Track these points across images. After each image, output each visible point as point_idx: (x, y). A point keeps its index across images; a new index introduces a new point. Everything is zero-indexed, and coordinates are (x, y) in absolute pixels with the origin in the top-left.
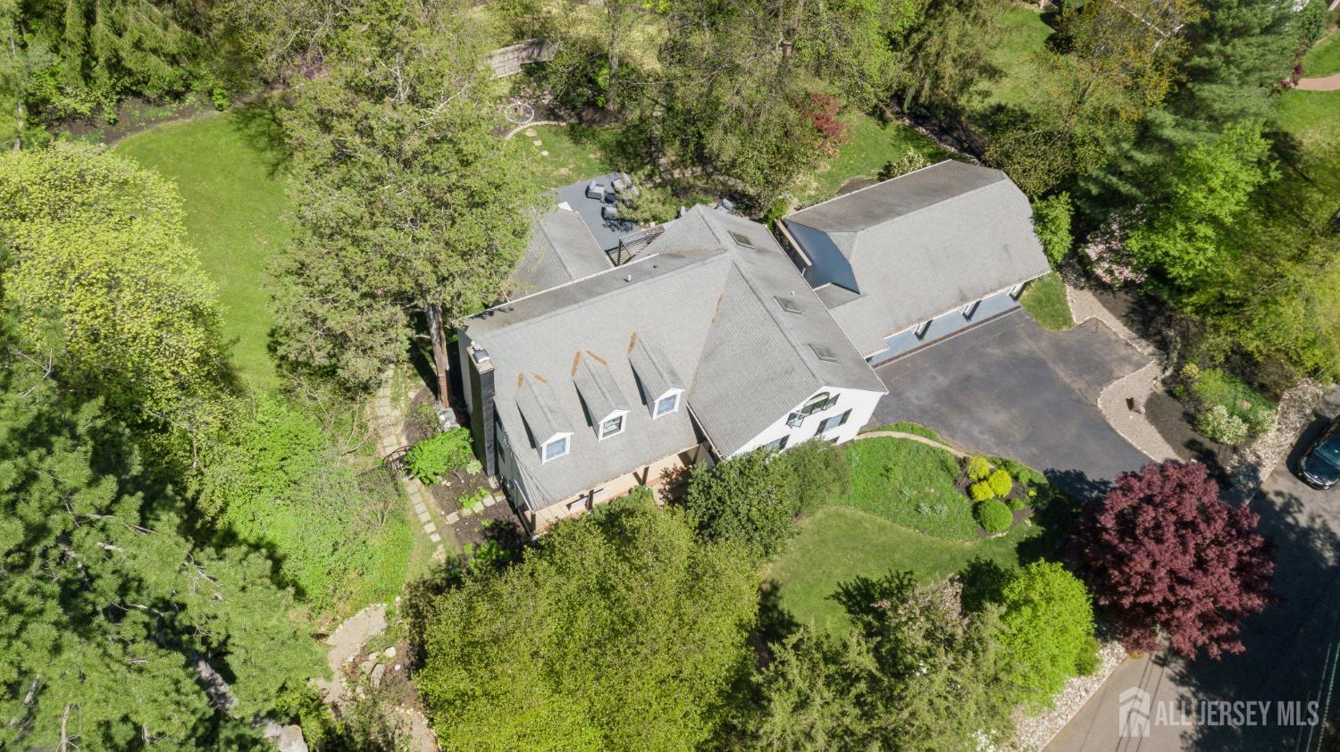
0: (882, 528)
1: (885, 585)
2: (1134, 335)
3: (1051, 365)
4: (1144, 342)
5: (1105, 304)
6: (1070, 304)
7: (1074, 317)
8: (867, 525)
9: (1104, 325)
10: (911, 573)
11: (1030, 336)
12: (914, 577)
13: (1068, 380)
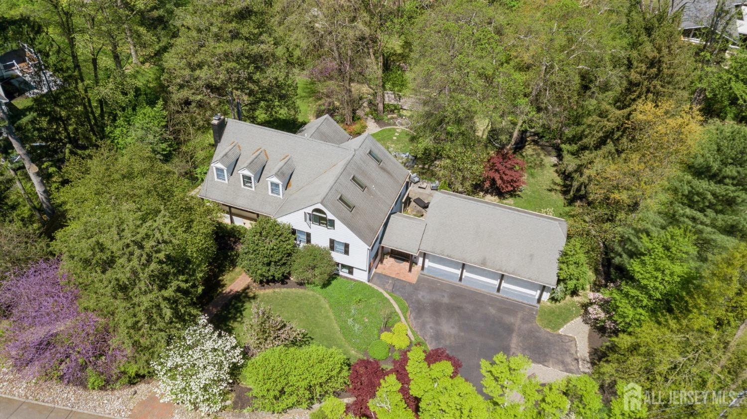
0: (327, 317)
2: (588, 359)
3: (514, 335)
4: (589, 365)
5: (590, 337)
6: (569, 324)
7: (562, 329)
8: (323, 311)
9: (576, 344)
10: (312, 339)
11: (523, 319)
12: (311, 341)
13: (513, 345)
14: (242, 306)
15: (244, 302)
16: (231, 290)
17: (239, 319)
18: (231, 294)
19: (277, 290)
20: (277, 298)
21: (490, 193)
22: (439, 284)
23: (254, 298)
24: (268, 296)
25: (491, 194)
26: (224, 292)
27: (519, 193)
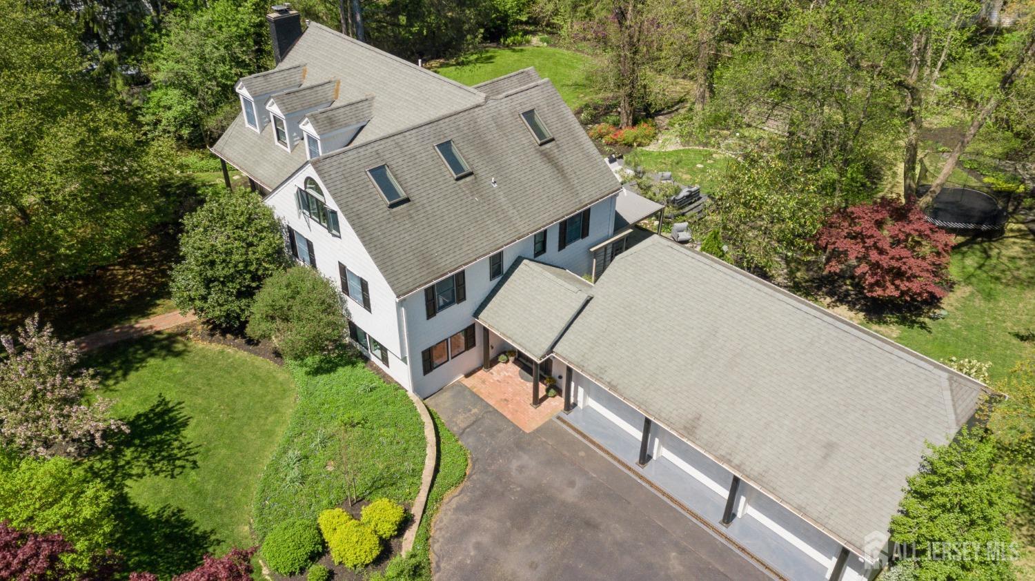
0: (270, 434)
1: (176, 444)
8: (271, 419)
10: (195, 467)
12: (188, 471)
14: (142, 360)
15: (153, 355)
16: (151, 327)
17: (111, 382)
18: (143, 332)
19: (230, 350)
20: (214, 365)
21: (848, 302)
22: (582, 454)
23: (178, 354)
24: (204, 357)
25: (852, 306)
26: (137, 326)
27: (927, 320)
